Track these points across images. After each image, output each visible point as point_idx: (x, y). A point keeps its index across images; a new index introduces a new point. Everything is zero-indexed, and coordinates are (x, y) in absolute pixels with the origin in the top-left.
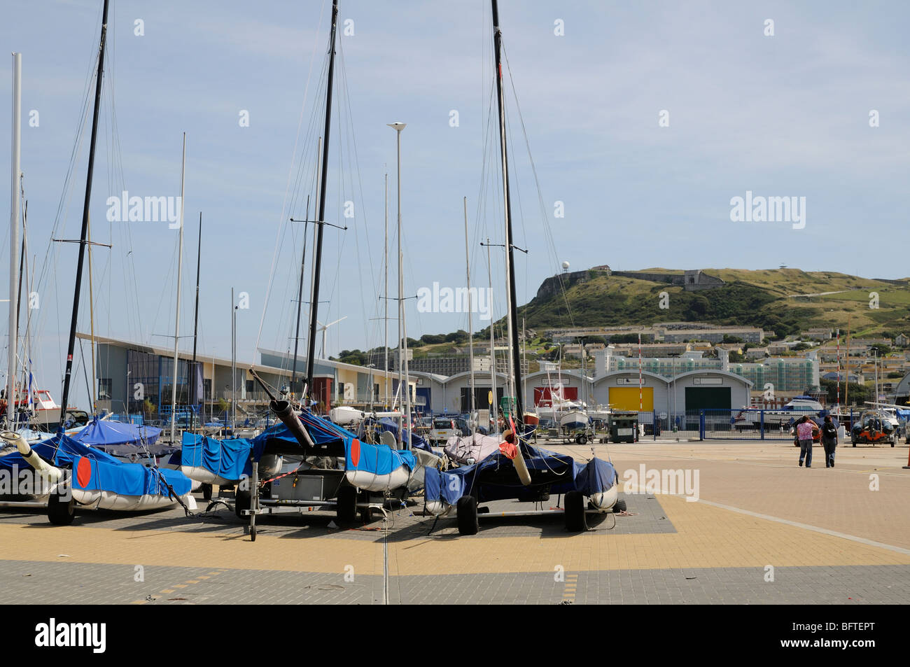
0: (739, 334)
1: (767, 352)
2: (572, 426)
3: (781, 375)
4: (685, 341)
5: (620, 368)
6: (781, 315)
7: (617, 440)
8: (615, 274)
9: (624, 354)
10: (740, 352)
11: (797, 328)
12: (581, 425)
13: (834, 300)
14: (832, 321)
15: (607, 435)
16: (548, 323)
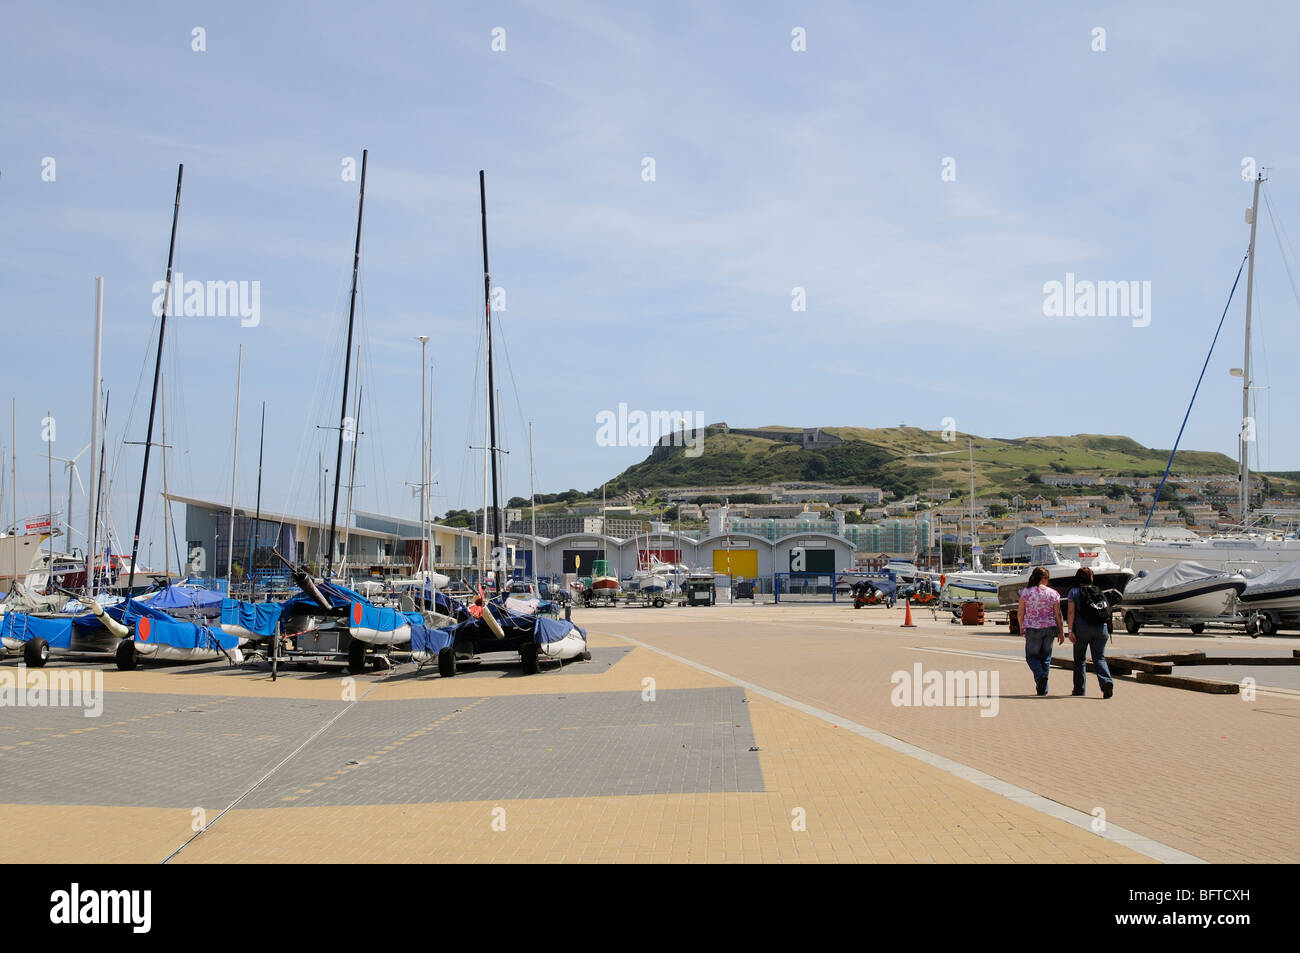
0: (857, 494)
1: (886, 512)
2: (650, 590)
3: (897, 536)
4: (804, 502)
5: (735, 530)
6: (900, 475)
7: (694, 603)
8: (732, 431)
9: (741, 515)
10: (859, 513)
11: (916, 488)
12: (659, 589)
13: (953, 460)
14: (951, 481)
15: (686, 598)
16: (664, 482)
